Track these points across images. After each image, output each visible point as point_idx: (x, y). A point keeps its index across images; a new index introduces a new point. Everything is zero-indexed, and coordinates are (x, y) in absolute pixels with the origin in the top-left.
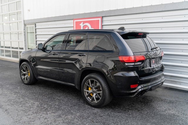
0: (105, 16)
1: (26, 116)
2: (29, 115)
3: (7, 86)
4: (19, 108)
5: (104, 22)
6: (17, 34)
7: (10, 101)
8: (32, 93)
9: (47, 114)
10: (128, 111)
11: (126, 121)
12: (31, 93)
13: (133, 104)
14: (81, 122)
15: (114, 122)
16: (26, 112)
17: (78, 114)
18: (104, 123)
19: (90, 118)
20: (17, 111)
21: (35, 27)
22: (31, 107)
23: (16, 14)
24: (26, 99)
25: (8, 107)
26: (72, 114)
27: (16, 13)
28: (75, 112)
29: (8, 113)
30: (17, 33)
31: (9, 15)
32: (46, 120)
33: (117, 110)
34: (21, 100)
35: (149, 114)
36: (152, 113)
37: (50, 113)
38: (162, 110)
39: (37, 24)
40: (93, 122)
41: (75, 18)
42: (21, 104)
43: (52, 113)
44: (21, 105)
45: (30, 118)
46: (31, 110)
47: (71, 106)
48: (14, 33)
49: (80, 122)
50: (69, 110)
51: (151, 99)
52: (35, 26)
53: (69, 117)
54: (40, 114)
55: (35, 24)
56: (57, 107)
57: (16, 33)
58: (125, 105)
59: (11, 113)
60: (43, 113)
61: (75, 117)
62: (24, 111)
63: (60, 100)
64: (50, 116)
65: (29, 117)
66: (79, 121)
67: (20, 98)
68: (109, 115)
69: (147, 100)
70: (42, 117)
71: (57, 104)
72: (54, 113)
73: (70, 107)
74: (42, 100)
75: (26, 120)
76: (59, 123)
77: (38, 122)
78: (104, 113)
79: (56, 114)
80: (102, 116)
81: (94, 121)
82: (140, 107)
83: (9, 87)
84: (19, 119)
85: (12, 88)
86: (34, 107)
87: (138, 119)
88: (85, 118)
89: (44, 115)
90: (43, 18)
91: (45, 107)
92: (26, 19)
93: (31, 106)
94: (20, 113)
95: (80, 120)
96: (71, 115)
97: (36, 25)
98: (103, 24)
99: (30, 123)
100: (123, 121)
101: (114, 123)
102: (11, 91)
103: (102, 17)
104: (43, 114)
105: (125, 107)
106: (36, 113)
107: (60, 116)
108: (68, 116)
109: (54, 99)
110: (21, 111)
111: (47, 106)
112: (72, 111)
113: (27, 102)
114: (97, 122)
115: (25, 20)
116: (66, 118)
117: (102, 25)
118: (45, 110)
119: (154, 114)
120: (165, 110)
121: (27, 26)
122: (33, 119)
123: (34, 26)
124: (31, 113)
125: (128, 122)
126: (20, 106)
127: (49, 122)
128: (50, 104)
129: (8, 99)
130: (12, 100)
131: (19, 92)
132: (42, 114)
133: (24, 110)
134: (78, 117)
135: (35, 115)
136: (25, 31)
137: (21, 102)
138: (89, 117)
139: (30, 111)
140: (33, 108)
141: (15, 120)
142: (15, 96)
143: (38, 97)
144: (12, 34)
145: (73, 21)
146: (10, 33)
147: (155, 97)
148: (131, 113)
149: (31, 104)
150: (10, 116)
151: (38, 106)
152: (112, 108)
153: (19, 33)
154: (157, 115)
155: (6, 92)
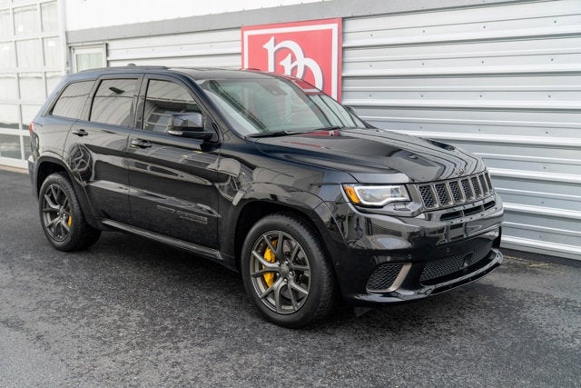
0: (352, 17)
1: (108, 355)
2: (117, 352)
3: (25, 256)
4: (81, 330)
5: (347, 36)
6: (41, 78)
7: (45, 308)
8: (115, 279)
9: (177, 349)
10: (450, 340)
11: (446, 372)
12: (110, 280)
13: (459, 314)
14: (295, 377)
15: (407, 374)
16: (105, 342)
17: (281, 349)
18: (373, 380)
19: (323, 363)
20: (76, 341)
21: (107, 55)
22: (119, 327)
23: (39, 10)
24: (99, 299)
25: (43, 327)
26: (260, 348)
27: (38, 7)
28: (270, 342)
29: (48, 346)
30: (43, 76)
31: (14, 13)
32: (177, 369)
33: (409, 335)
34: (83, 302)
35: (521, 349)
36: (530, 344)
37: (186, 347)
38: (562, 335)
39: (112, 45)
40: (336, 374)
41: (245, 25)
42: (83, 317)
43: (193, 344)
44: (85, 320)
45: (124, 363)
46: (121, 335)
47: (254, 324)
48: (30, 75)
49: (291, 376)
50: (249, 336)
51: (520, 301)
52: (107, 51)
53: (253, 358)
54: (155, 350)
55: (107, 44)
56: (207, 326)
57: (39, 75)
58: (433, 320)
59: (55, 347)
60: (163, 345)
61: (272, 359)
62: (99, 338)
63: (212, 304)
64: (190, 355)
65: (119, 358)
66: (288, 374)
67: (76, 298)
68: (387, 353)
69: (507, 302)
70: (161, 357)
71: (205, 315)
72: (199, 345)
73: (250, 326)
74: (152, 303)
75: (111, 370)
76: (224, 378)
77: (151, 376)
78: (369, 346)
79: (208, 349)
80: (362, 357)
81: (340, 372)
82: (485, 326)
83: (32, 260)
84: (88, 365)
85: (41, 261)
86: (131, 326)
87: (486, 366)
88: (307, 363)
89: (168, 353)
90: (135, 25)
91: (166, 328)
92: (73, 26)
93: (119, 323)
94: (87, 346)
95: (292, 369)
96: (258, 354)
97: (110, 48)
98: (344, 45)
99: (128, 378)
100: (435, 373)
101: (407, 377)
102: (41, 273)
103: (344, 19)
104: (164, 348)
105: (435, 324)
106: (141, 345)
107: (221, 357)
108: (250, 356)
109: (191, 298)
110: (90, 340)
111: (172, 324)
112: (260, 340)
113: (102, 310)
114: (349, 376)
115: (69, 29)
116: (242, 361)
117: (344, 48)
118: (169, 335)
119: (538, 347)
120: (573, 337)
121: (78, 51)
122: (133, 364)
123: (103, 50)
124: (122, 345)
125: (455, 376)
126: (83, 322)
127: (190, 376)
128: (181, 315)
129: (39, 299)
130: (52, 305)
131: (70, 277)
132: (161, 350)
133: (98, 335)
134: (284, 359)
135: (139, 352)
136: (69, 68)
137: (84, 309)
138: (319, 359)
139: (119, 338)
140: (127, 329)
141: (76, 370)
142: (60, 289)
143: (136, 291)
144: (23, 78)
145: (239, 32)
146: (15, 76)
147: (533, 292)
148: (457, 346)
149: (116, 318)
150: (56, 357)
151: (141, 324)
152: (391, 329)
153: (48, 75)
154: (548, 351)
155: (27, 278)
